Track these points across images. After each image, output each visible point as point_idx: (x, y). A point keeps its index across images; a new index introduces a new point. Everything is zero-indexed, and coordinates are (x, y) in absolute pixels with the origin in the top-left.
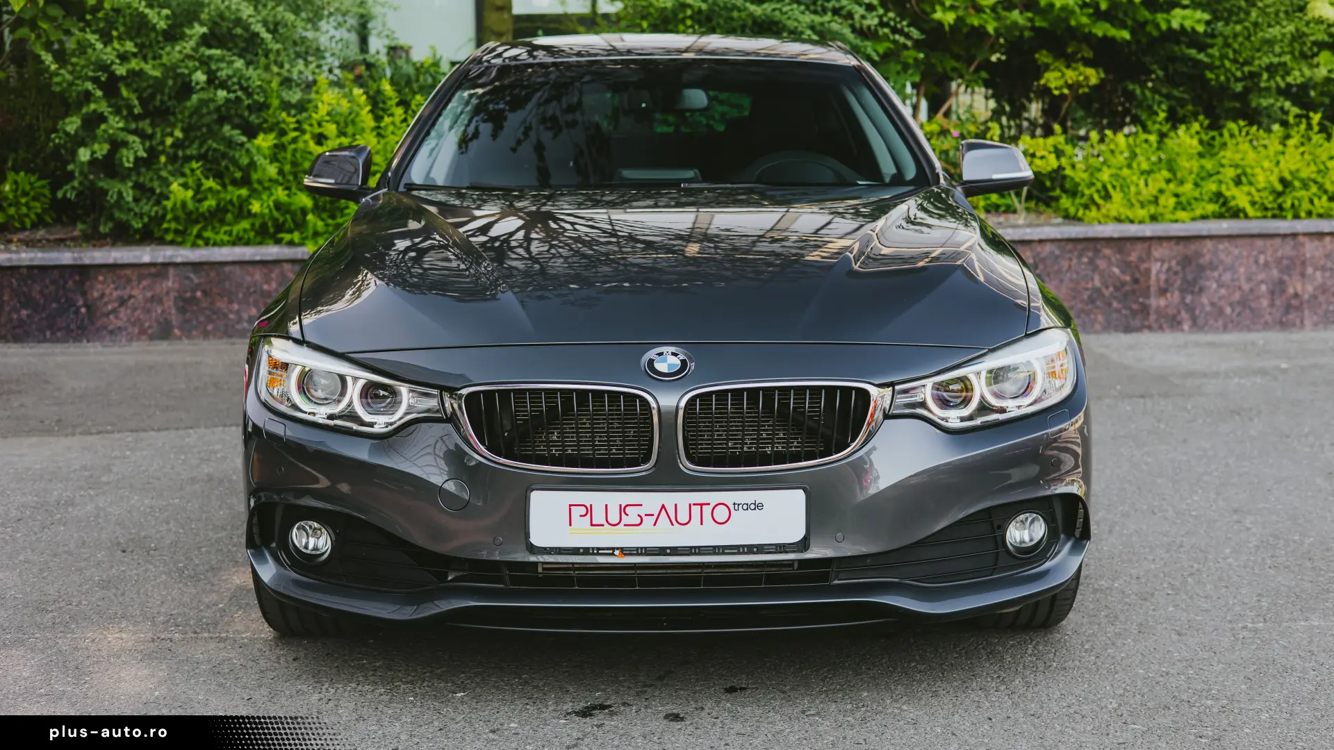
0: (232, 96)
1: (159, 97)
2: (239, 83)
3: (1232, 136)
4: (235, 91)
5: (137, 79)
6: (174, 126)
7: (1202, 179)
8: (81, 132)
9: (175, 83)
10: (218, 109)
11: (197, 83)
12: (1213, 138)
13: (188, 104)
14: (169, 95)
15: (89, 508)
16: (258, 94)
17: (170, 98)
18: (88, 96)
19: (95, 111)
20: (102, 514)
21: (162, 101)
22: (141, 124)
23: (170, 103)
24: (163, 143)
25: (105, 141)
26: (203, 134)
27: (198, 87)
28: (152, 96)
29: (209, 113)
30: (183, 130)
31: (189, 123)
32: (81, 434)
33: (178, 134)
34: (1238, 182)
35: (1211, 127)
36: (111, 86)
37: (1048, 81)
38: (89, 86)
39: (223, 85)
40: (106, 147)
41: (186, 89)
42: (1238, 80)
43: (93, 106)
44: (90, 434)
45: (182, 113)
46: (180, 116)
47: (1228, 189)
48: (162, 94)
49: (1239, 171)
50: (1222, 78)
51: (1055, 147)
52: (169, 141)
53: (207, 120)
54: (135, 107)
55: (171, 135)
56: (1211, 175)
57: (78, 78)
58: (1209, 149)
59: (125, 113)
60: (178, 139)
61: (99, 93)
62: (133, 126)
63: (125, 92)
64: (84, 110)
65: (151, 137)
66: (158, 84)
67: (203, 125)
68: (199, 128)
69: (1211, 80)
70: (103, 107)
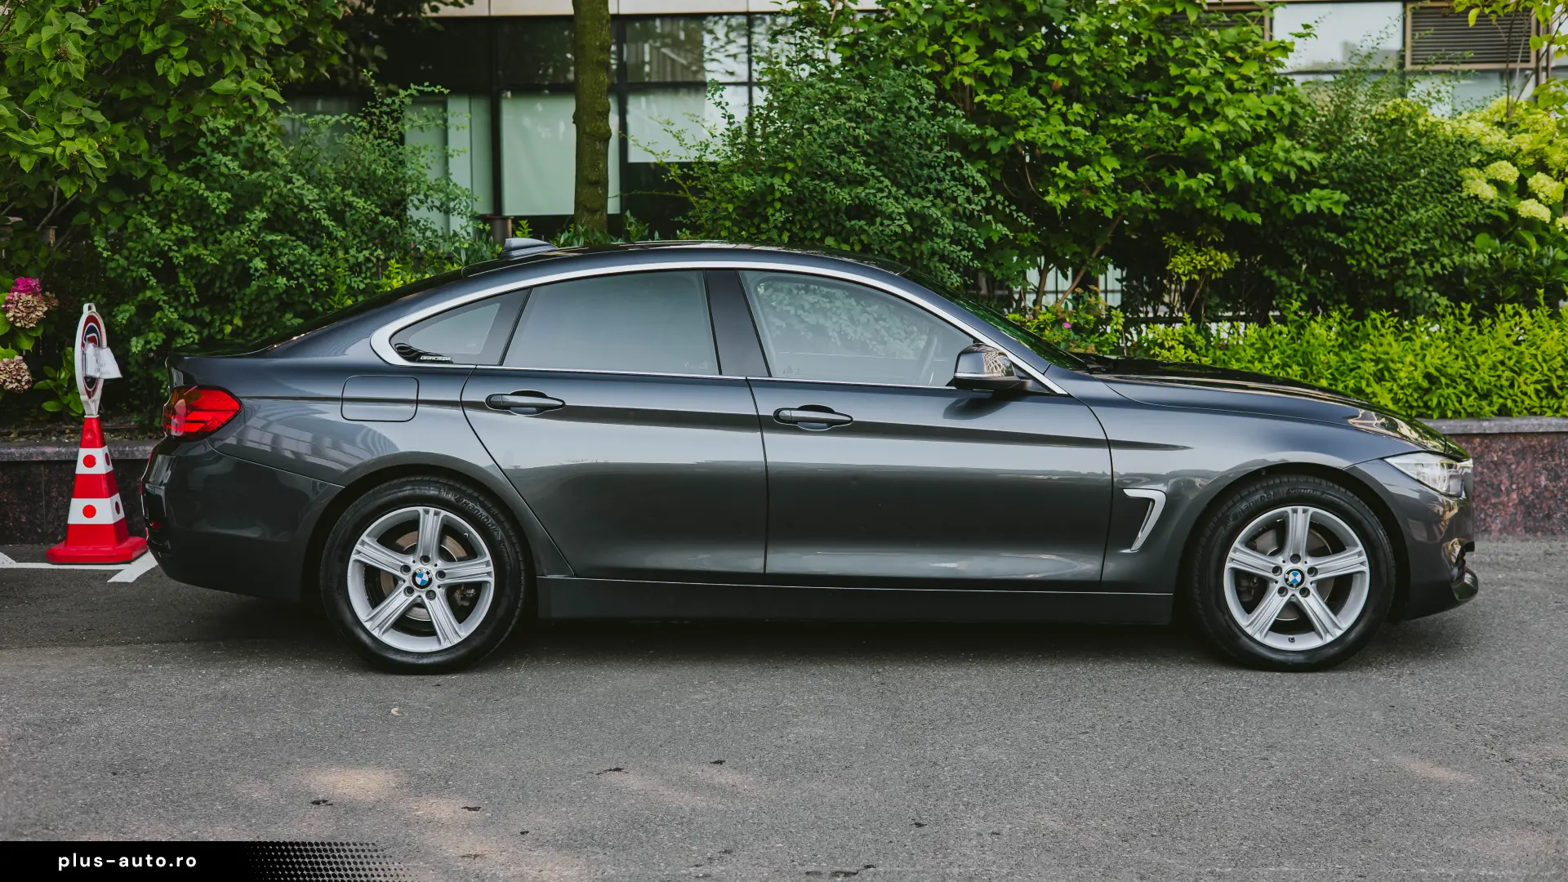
0: (293, 283)
1: (218, 284)
2: (302, 270)
3: (1375, 327)
4: (297, 279)
5: (196, 264)
6: (233, 313)
7: (1342, 374)
8: (136, 319)
9: (234, 270)
10: (279, 297)
11: (256, 270)
12: (1357, 329)
13: (248, 291)
14: (229, 281)
15: (94, 726)
16: (321, 281)
17: (230, 285)
18: (143, 284)
19: (151, 298)
20: (105, 732)
21: (221, 287)
22: (199, 312)
23: (229, 290)
24: (221, 331)
25: (161, 331)
26: (263, 322)
27: (257, 274)
28: (212, 282)
29: (270, 301)
30: (243, 318)
31: (250, 311)
32: (107, 644)
33: (238, 321)
34: (1380, 378)
35: (1355, 317)
36: (166, 273)
37: (1175, 266)
38: (144, 272)
39: (284, 272)
40: (162, 336)
41: (244, 275)
42: (1380, 266)
43: (149, 293)
44: (118, 644)
45: (241, 300)
46: (239, 304)
47: (1368, 385)
48: (222, 278)
49: (1381, 366)
50: (1364, 264)
51: (1185, 337)
52: (228, 329)
53: (267, 307)
54: (192, 294)
55: (231, 322)
56: (1352, 370)
57: (134, 264)
58: (1349, 341)
59: (183, 299)
60: (238, 327)
61: (153, 281)
62: (191, 313)
63: (182, 280)
64: (140, 297)
65: (210, 325)
66: (218, 270)
67: (263, 313)
68: (259, 316)
69: (1352, 265)
70: (159, 295)
